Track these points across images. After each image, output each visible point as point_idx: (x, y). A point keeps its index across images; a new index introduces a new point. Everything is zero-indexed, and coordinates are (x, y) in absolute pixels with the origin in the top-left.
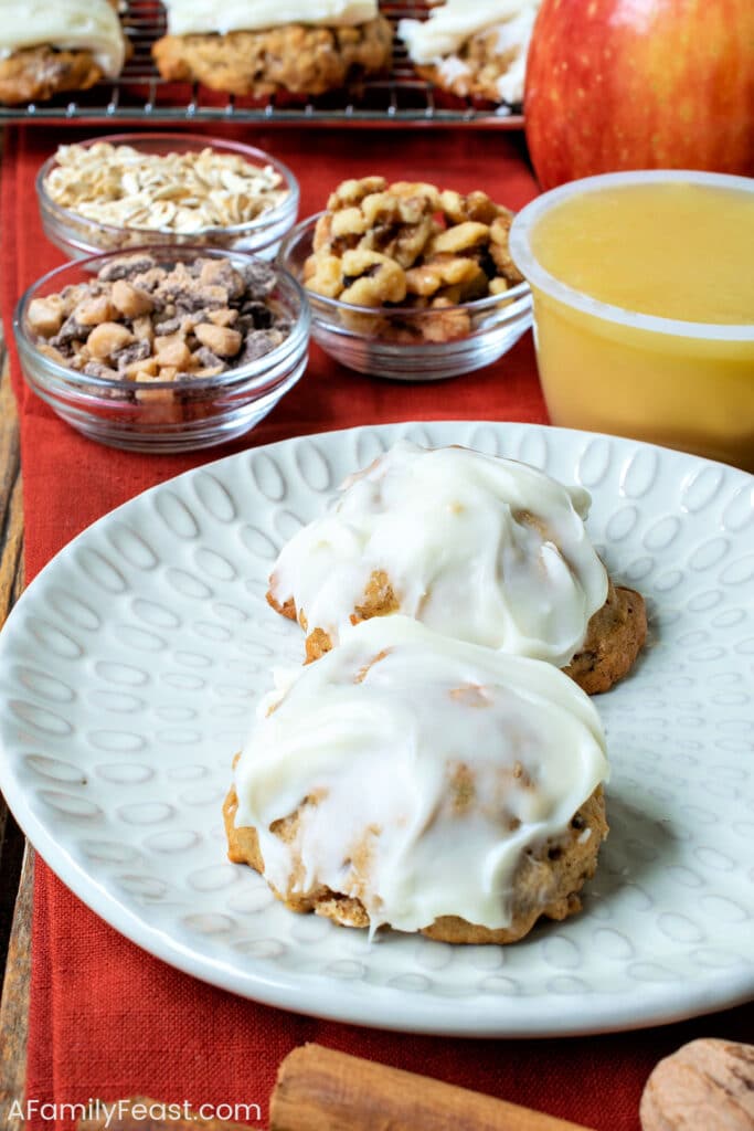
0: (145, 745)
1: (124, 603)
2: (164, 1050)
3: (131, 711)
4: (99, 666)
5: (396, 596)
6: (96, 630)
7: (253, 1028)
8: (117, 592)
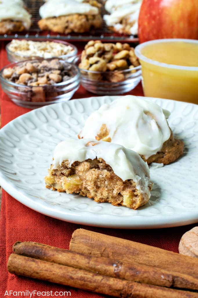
0: (33, 168)
1: (27, 137)
2: (38, 238)
3: (29, 160)
4: (20, 150)
5: (108, 131)
6: (19, 142)
7: (65, 234)
8: (25, 134)
